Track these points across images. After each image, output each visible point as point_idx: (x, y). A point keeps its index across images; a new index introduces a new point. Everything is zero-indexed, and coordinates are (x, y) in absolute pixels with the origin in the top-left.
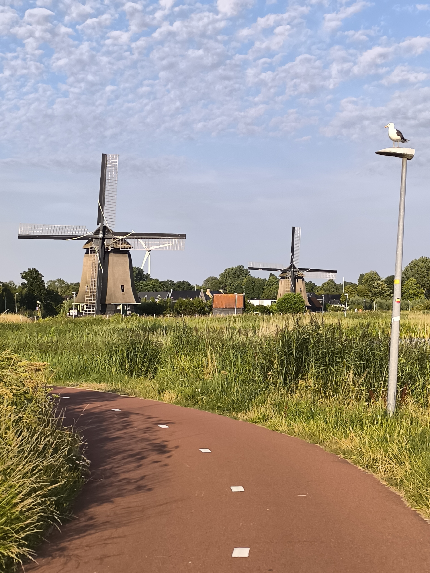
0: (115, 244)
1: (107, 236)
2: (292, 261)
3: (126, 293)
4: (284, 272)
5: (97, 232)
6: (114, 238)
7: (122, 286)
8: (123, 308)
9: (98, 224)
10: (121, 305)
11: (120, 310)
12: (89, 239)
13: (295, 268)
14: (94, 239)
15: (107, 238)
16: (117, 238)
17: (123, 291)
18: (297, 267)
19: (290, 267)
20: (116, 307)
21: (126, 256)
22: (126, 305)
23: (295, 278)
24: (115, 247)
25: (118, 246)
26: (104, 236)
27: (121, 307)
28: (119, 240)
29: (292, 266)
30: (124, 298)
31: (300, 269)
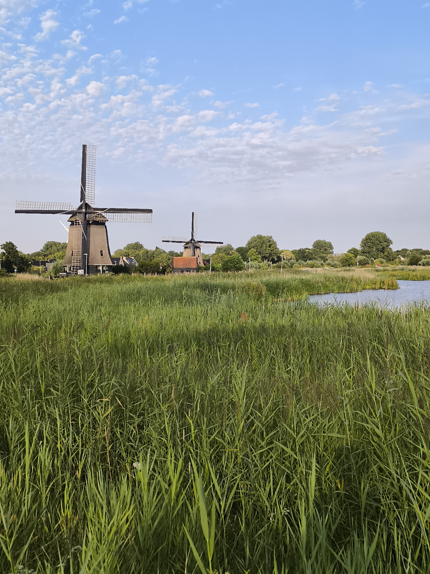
0: (95, 217)
1: (88, 211)
2: (192, 236)
3: (105, 256)
4: (187, 243)
5: (80, 208)
6: (94, 213)
7: (101, 251)
8: (103, 268)
9: (81, 202)
10: (101, 267)
11: (100, 270)
12: (74, 214)
13: (194, 241)
14: (77, 214)
15: (88, 213)
16: (97, 213)
17: (102, 255)
18: (196, 240)
19: (191, 240)
20: (97, 268)
21: (103, 228)
22: (104, 266)
23: (195, 248)
24: (95, 220)
25: (98, 219)
26: (86, 211)
27: (101, 268)
28: (99, 215)
29: (192, 239)
30: (103, 261)
31: (198, 241)
